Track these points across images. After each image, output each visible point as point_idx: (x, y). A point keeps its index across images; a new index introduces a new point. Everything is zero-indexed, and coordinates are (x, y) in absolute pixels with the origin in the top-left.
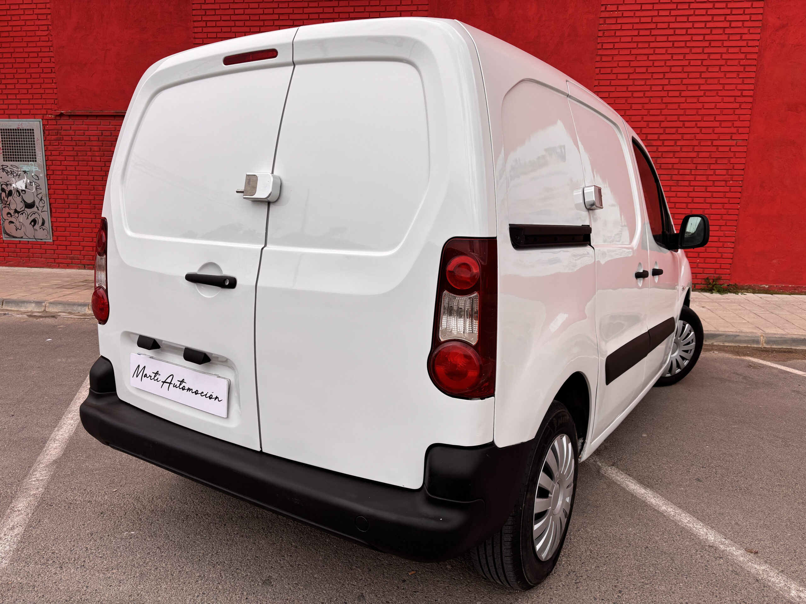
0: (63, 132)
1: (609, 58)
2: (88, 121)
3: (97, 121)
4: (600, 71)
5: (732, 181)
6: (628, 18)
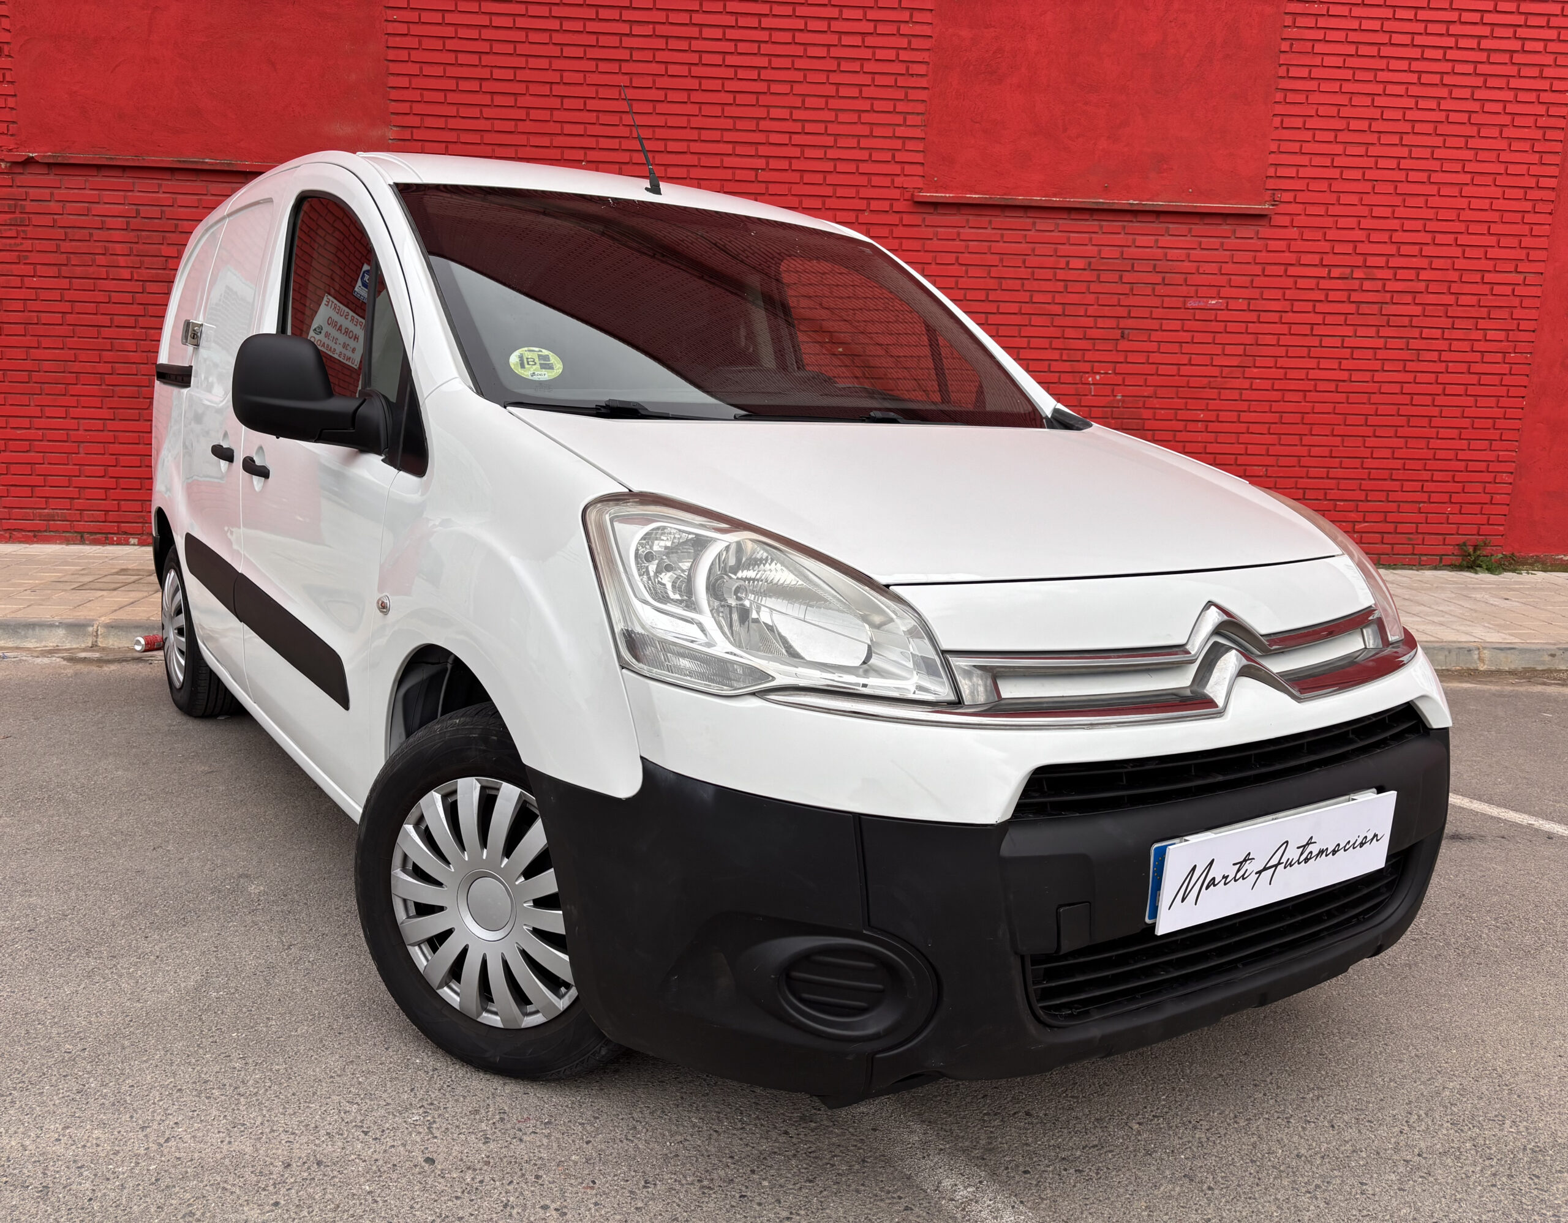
0: (29, 206)
1: (1301, 98)
2: (99, 180)
3: (124, 181)
4: (1282, 122)
5: (1515, 353)
6: (1338, 20)
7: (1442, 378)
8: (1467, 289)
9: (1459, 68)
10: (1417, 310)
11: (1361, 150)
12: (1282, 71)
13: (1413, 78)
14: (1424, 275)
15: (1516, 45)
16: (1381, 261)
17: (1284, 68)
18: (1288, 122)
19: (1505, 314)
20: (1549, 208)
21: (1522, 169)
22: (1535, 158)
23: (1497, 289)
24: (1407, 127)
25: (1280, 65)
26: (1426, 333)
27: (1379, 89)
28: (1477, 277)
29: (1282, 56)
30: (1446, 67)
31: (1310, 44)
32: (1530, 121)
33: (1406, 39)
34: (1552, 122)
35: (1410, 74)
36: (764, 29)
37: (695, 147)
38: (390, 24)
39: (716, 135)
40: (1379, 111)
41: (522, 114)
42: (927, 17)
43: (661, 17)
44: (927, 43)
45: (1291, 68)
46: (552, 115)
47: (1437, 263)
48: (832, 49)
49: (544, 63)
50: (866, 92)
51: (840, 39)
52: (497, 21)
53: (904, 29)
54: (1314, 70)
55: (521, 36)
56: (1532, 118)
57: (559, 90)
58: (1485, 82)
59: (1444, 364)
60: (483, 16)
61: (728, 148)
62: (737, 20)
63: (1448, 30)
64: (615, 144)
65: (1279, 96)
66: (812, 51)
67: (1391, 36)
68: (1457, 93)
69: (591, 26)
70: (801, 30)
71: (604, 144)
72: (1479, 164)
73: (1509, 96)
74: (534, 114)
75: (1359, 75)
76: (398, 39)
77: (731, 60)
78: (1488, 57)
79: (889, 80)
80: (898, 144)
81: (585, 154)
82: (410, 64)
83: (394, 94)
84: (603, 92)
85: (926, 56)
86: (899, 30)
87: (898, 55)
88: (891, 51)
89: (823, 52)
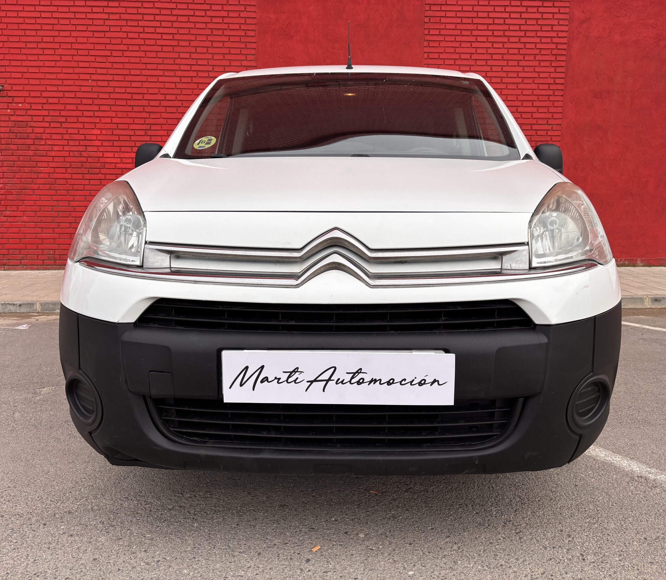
1: (436, 44)
4: (428, 55)
6: (452, 6)
9: (512, 28)
12: (426, 32)
15: (539, 16)
17: (427, 30)
20: (561, 93)
21: (546, 75)
24: (489, 57)
25: (425, 29)
28: (529, 127)
29: (425, 24)
31: (439, 18)
32: (548, 52)
33: (485, 15)
34: (560, 52)
35: (488, 31)
36: (174, 15)
37: (144, 72)
39: (154, 67)
40: (475, 49)
41: (58, 58)
42: (253, 9)
43: (123, 10)
44: (254, 21)
46: (73, 58)
48: (208, 24)
49: (67, 34)
50: (226, 45)
51: (211, 20)
53: (242, 15)
54: (441, 31)
55: (56, 21)
56: (550, 51)
57: (75, 46)
58: (525, 34)
61: (161, 73)
62: (160, 12)
63: (505, 9)
64: (104, 71)
66: (198, 26)
67: (477, 14)
68: (512, 40)
69: (89, 16)
70: (192, 16)
71: (99, 71)
72: (525, 73)
73: (538, 40)
74: (64, 58)
75: (464, 33)
77: (159, 30)
78: (526, 22)
79: (237, 39)
81: (91, 76)
84: (97, 47)
85: (254, 27)
86: (240, 15)
87: (240, 27)
88: (237, 25)
89: (203, 26)
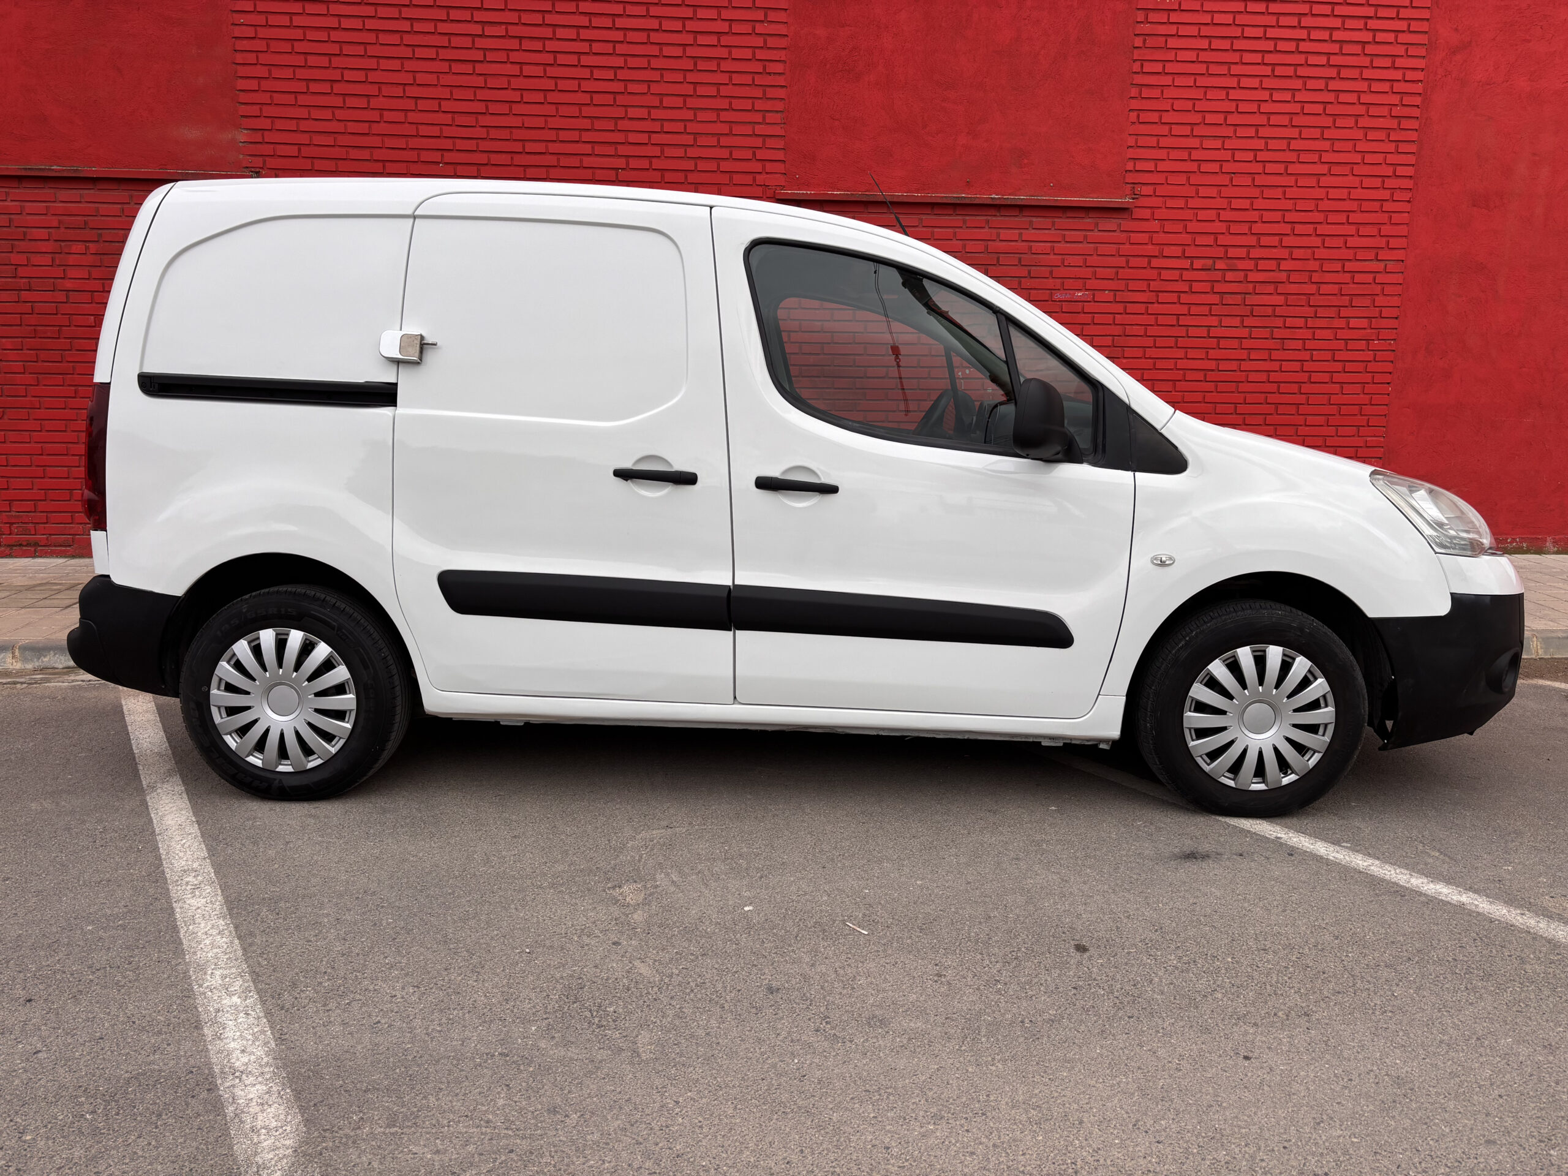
4: (1138, 116)
5: (1379, 340)
6: (1190, 14)
7: (1308, 366)
8: (1328, 277)
9: (1313, 60)
10: (1280, 300)
11: (1218, 144)
12: (1136, 67)
13: (1268, 70)
14: (1284, 265)
15: (1367, 36)
16: (1242, 252)
17: (1139, 63)
18: (1144, 117)
19: (1367, 301)
20: (1407, 196)
21: (1379, 158)
22: (1392, 147)
23: (1358, 278)
24: (1263, 120)
25: (1135, 61)
26: (1289, 322)
27: (1233, 82)
28: (1338, 266)
29: (1136, 51)
30: (1300, 59)
31: (1164, 39)
32: (1384, 111)
33: (1259, 32)
34: (1407, 111)
35: (1263, 67)
36: (618, 29)
37: (554, 148)
38: (237, 27)
39: (575, 136)
40: (1234, 104)
41: (374, 116)
42: (782, 16)
43: (513, 17)
44: (783, 43)
45: (1145, 64)
46: (406, 116)
47: (1298, 253)
48: (688, 48)
49: (396, 65)
50: (724, 91)
51: (695, 39)
52: (346, 23)
53: (759, 28)
54: (1168, 65)
55: (371, 38)
56: (1387, 108)
57: (412, 91)
58: (1339, 73)
59: (1308, 352)
60: (331, 18)
61: (587, 149)
62: (590, 21)
63: (1299, 22)
64: (471, 145)
65: (1134, 92)
66: (667, 51)
67: (1243, 30)
68: (1311, 84)
69: (443, 28)
70: (657, 30)
71: (461, 144)
72: (1336, 154)
73: (1363, 86)
74: (388, 116)
75: (1214, 69)
76: (245, 42)
77: (586, 60)
78: (1341, 48)
79: (747, 79)
80: (758, 142)
81: (442, 155)
82: (259, 66)
83: (244, 98)
84: (458, 94)
85: (782, 55)
86: (754, 29)
87: (754, 54)
88: (747, 50)
89: (678, 51)
